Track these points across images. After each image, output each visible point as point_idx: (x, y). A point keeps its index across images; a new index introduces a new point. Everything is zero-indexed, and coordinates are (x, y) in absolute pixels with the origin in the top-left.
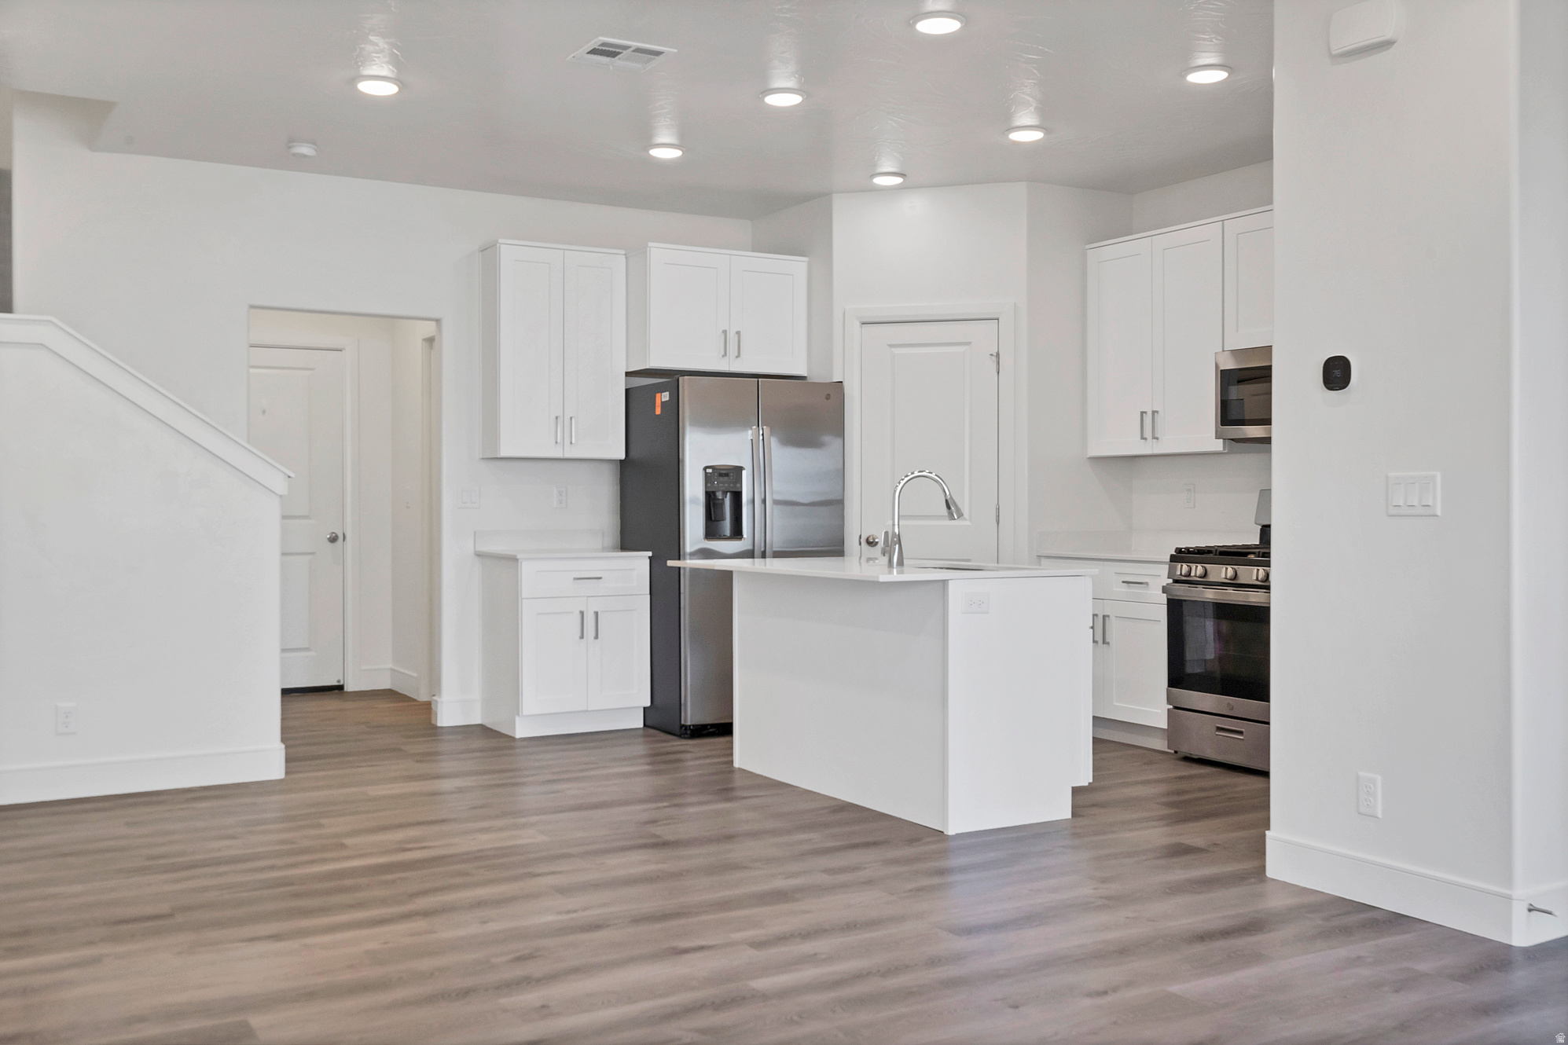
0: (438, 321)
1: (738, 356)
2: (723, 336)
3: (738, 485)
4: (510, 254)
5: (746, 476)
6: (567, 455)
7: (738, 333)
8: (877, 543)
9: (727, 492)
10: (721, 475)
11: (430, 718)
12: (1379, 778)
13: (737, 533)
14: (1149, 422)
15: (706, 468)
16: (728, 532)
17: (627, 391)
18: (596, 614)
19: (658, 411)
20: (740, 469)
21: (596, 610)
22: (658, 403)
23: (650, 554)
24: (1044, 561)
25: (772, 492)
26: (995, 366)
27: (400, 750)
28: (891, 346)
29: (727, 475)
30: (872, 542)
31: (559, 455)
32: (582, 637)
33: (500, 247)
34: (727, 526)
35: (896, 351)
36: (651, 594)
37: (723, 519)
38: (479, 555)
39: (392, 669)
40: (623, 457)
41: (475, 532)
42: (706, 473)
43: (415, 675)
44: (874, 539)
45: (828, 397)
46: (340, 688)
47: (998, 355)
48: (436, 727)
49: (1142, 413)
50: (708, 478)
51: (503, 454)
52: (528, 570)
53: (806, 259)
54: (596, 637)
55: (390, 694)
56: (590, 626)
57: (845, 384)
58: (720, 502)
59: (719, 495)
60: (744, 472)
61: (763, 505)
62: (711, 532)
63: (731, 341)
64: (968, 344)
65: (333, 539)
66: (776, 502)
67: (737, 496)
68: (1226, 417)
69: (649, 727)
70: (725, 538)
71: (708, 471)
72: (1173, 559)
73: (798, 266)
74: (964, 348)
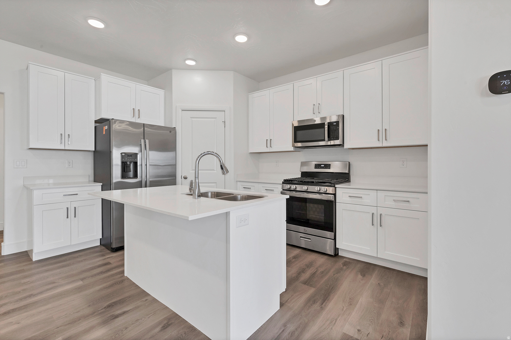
0: (3, 94)
1: (139, 118)
2: (133, 110)
3: (136, 160)
4: (34, 68)
5: (139, 157)
6: (67, 148)
7: (139, 110)
8: (187, 178)
9: (132, 162)
10: (128, 156)
13: (135, 176)
14: (269, 142)
15: (122, 153)
16: (132, 176)
18: (75, 208)
19: (104, 132)
20: (136, 154)
21: (75, 206)
22: (104, 130)
23: (102, 184)
24: (238, 183)
25: (149, 162)
26: (224, 125)
28: (191, 118)
29: (131, 156)
30: (185, 178)
31: (63, 148)
32: (68, 217)
33: (30, 65)
34: (131, 174)
35: (193, 119)
37: (130, 171)
40: (94, 150)
41: (24, 177)
42: (122, 155)
44: (186, 177)
45: (170, 132)
47: (225, 122)
49: (267, 140)
50: (122, 157)
51: (32, 147)
52: (37, 193)
53: (164, 90)
54: (75, 217)
56: (71, 213)
57: (177, 129)
58: (129, 165)
59: (128, 163)
60: (138, 155)
61: (146, 166)
62: (123, 176)
63: (136, 112)
64: (216, 118)
66: (150, 165)
67: (136, 164)
68: (296, 140)
69: (102, 245)
70: (130, 178)
71: (123, 154)
72: (283, 183)
73: (161, 92)
74: (214, 119)
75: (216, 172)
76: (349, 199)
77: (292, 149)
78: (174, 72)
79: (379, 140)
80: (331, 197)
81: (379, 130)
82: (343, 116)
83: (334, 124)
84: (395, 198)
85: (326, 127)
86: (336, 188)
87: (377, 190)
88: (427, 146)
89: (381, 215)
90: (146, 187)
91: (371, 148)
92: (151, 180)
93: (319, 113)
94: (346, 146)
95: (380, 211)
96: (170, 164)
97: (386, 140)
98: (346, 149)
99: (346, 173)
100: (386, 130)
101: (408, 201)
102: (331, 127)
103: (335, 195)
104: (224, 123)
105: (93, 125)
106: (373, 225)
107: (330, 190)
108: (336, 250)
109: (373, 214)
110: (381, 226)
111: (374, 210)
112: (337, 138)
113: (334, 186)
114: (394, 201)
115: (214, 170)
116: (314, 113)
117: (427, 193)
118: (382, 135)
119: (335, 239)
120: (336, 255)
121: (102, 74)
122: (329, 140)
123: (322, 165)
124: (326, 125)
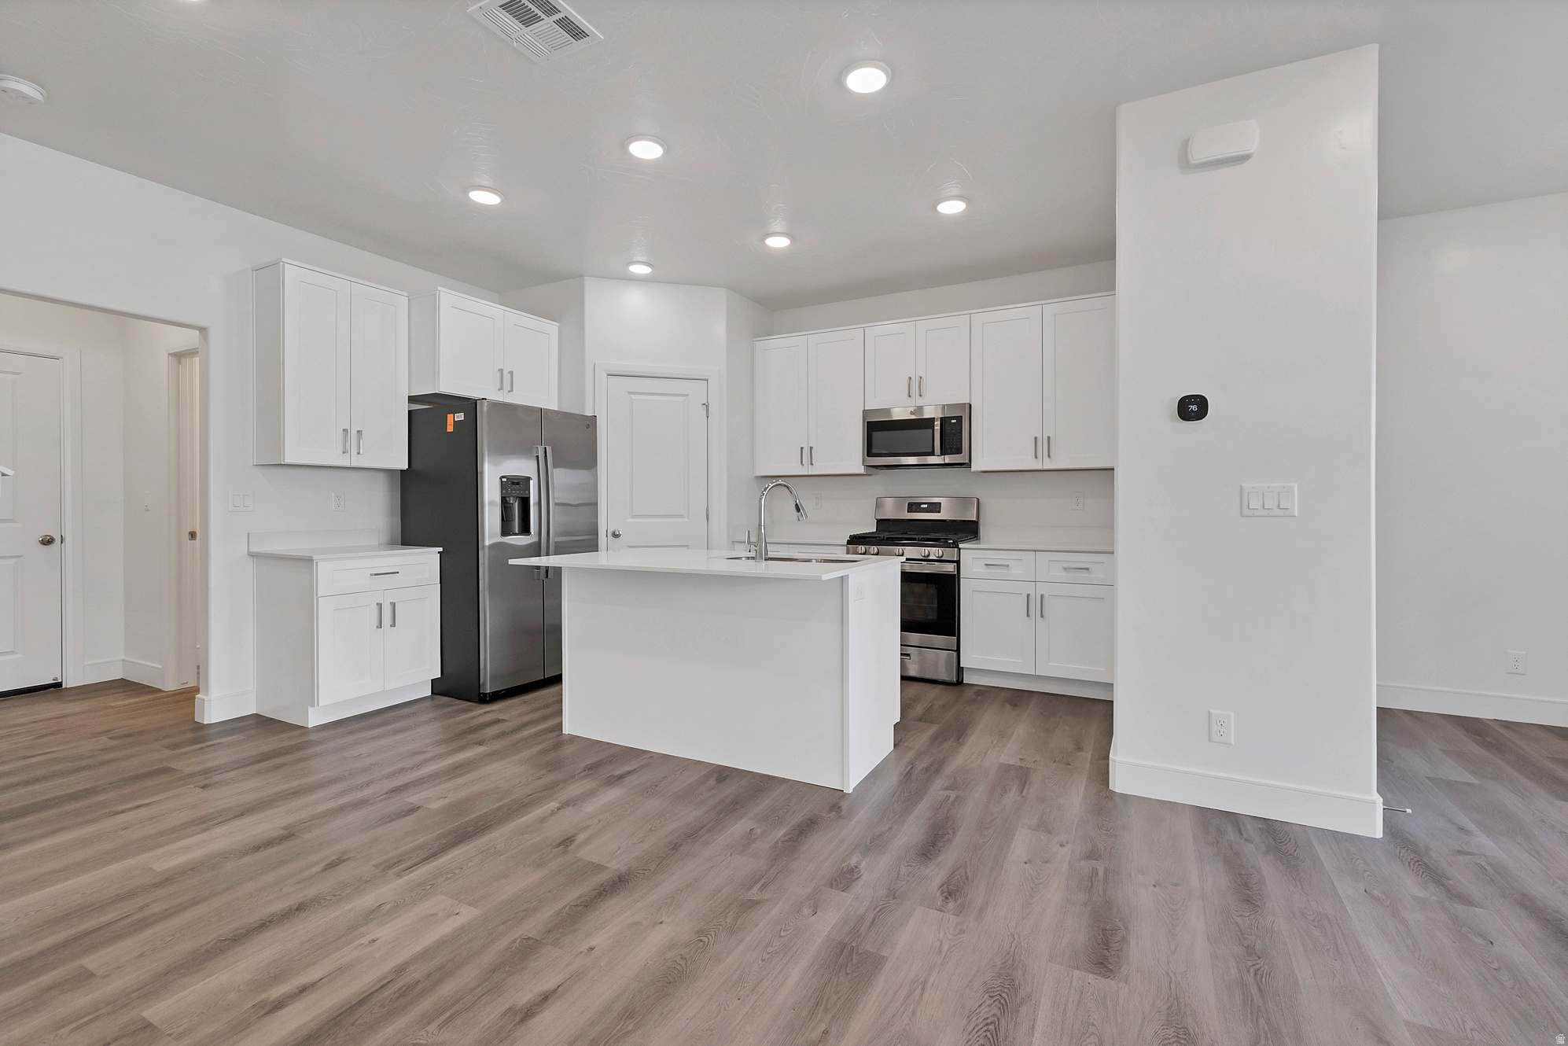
0: (203, 330)
1: (512, 391)
2: (498, 373)
3: (527, 492)
4: (293, 274)
5: (533, 484)
6: (354, 464)
7: (510, 372)
8: (620, 535)
9: (518, 498)
10: (513, 483)
11: (193, 713)
12: (1233, 714)
13: (525, 529)
14: (807, 454)
15: (501, 478)
16: (518, 529)
17: (409, 411)
18: (392, 604)
19: (450, 429)
20: (529, 479)
21: (391, 601)
22: (450, 422)
23: (441, 549)
24: (737, 545)
25: (554, 497)
26: (705, 412)
27: (167, 770)
28: (629, 393)
29: (518, 484)
30: (616, 535)
31: (347, 464)
32: (380, 626)
33: (284, 266)
34: (518, 524)
35: (634, 397)
36: (441, 583)
37: (515, 519)
38: (252, 555)
39: (123, 660)
40: (406, 467)
41: (248, 534)
42: (502, 482)
43: (160, 667)
44: (618, 532)
45: (585, 427)
46: (58, 685)
47: (707, 404)
48: (201, 727)
49: (801, 448)
50: (503, 486)
51: (288, 461)
52: (325, 571)
53: (558, 324)
54: (394, 625)
55: (124, 686)
56: (387, 616)
57: (596, 418)
58: (513, 505)
59: (512, 500)
60: (531, 482)
61: (548, 507)
62: (506, 531)
63: (505, 378)
64: (686, 395)
65: (47, 541)
66: (556, 504)
67: (526, 501)
68: (870, 451)
69: (437, 694)
70: (516, 534)
71: (503, 480)
72: (849, 543)
73: (552, 328)
74: (684, 398)
75: (686, 520)
76: (985, 570)
77: (861, 470)
78: (589, 284)
79: (1036, 457)
80: (950, 568)
81: (1036, 438)
82: (970, 405)
83: (953, 421)
84: (1066, 565)
85: (937, 428)
86: (960, 549)
87: (1035, 551)
88: (1113, 469)
89: (1042, 596)
90: (548, 554)
91: (1021, 471)
92: (558, 539)
93: (921, 396)
94: (976, 466)
95: (1042, 589)
96: (587, 501)
97: (1049, 456)
98: (975, 472)
99: (972, 521)
100: (1049, 438)
101: (1087, 569)
102: (947, 429)
103: (958, 562)
104: (705, 407)
105: (404, 408)
106: (1028, 616)
107: (949, 553)
108: (960, 670)
109: (1028, 595)
110: (1042, 616)
111: (1029, 588)
112: (959, 451)
113: (958, 547)
114: (1065, 569)
115: (682, 516)
116: (910, 396)
117: (1113, 553)
118: (1042, 448)
119: (958, 651)
120: (958, 683)
121: (439, 288)
122: (942, 454)
123: (922, 506)
124: (937, 423)
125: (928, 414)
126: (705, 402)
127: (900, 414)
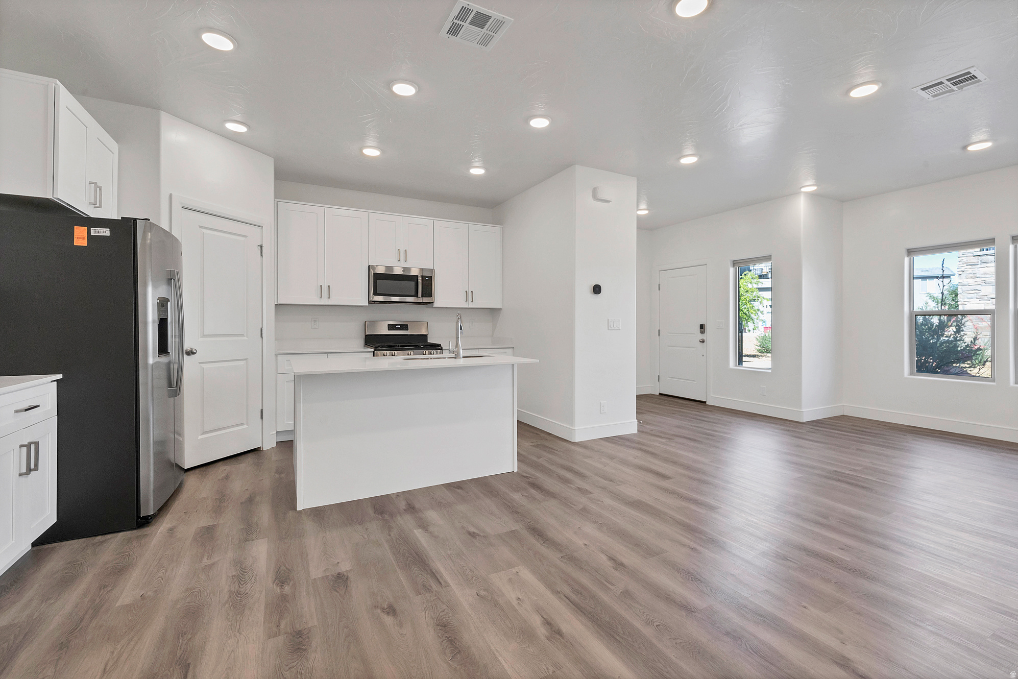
1: (99, 207)
3: (166, 314)
5: (170, 306)
7: (100, 188)
20: (168, 301)
22: (80, 235)
23: (60, 376)
26: (260, 251)
28: (201, 227)
29: (163, 305)
35: (204, 230)
36: (58, 414)
47: (262, 247)
49: (321, 286)
50: (158, 307)
53: (117, 145)
60: (169, 303)
63: (95, 193)
64: (246, 236)
73: (115, 147)
74: (243, 239)
75: (245, 338)
77: (366, 303)
79: (466, 301)
81: (467, 291)
82: (434, 270)
83: (427, 278)
85: (420, 281)
93: (406, 261)
94: (436, 305)
97: (472, 301)
98: (434, 308)
99: (424, 335)
100: (472, 292)
102: (425, 282)
104: (259, 248)
112: (430, 295)
115: (242, 335)
116: (399, 261)
118: (469, 296)
122: (422, 297)
123: (397, 326)
124: (420, 278)
125: (414, 272)
126: (260, 244)
127: (398, 271)
